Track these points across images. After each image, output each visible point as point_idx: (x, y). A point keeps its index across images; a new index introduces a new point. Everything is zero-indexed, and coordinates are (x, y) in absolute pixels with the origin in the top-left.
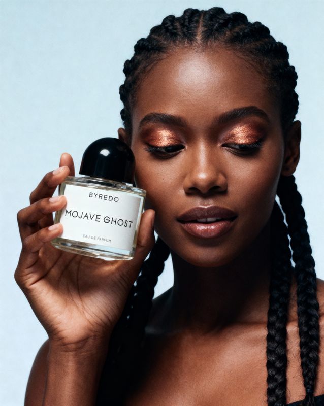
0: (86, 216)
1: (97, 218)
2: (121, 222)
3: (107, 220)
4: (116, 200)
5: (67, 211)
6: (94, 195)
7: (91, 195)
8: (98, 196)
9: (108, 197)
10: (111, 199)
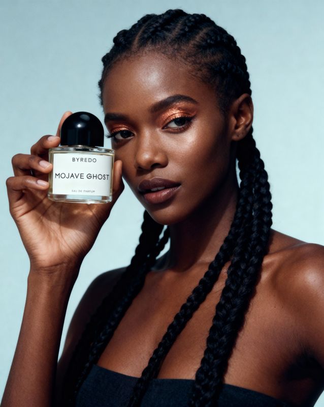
0: (72, 176)
1: (81, 176)
2: (100, 177)
3: (89, 176)
4: (95, 160)
5: (56, 174)
6: (76, 160)
7: (74, 160)
8: (79, 160)
9: (88, 159)
10: (90, 160)
